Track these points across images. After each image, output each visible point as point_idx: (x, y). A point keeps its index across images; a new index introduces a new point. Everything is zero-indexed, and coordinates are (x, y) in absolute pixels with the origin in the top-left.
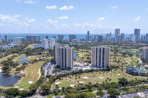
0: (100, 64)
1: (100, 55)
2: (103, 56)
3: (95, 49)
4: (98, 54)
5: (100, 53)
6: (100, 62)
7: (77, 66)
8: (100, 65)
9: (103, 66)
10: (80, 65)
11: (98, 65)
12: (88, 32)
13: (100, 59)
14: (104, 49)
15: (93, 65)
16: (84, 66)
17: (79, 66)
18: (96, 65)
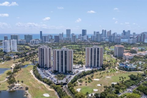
0: (95, 64)
1: (95, 56)
2: (98, 56)
3: (90, 49)
4: (93, 54)
5: (95, 53)
6: (95, 62)
8: (95, 66)
9: (98, 66)
11: (93, 65)
12: (41, 32)
13: (95, 59)
14: (98, 49)
15: (88, 66)
16: (80, 67)
17: (75, 68)
18: (91, 65)
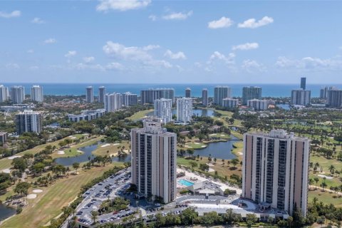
0: (269, 196)
1: (270, 166)
2: (282, 170)
3: (255, 141)
4: (264, 159)
5: (271, 156)
6: (270, 188)
7: (192, 193)
8: (269, 201)
9: (281, 206)
10: (201, 192)
11: (263, 197)
12: (303, 80)
13: (270, 180)
14: (283, 144)
15: (248, 196)
16: (217, 194)
17: (197, 193)
18: (257, 197)
